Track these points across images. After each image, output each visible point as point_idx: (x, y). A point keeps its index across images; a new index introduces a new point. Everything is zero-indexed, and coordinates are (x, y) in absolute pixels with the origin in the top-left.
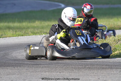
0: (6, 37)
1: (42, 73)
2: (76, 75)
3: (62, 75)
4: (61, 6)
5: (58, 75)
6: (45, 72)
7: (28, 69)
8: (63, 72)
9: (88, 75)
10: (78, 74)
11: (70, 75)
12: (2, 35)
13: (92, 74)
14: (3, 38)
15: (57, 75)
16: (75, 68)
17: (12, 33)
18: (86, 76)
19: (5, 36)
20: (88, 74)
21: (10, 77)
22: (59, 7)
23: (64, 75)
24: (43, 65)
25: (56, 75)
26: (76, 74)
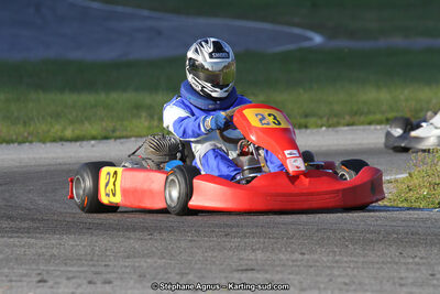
0: (127, 137)
1: (244, 255)
2: (356, 262)
3: (308, 260)
4: (310, 39)
5: (296, 261)
6: (254, 251)
7: (195, 238)
8: (312, 252)
9: (397, 263)
10: (361, 259)
11: (337, 262)
12: (114, 131)
13: (411, 260)
14: (116, 138)
15: (293, 261)
16: (351, 240)
17: (146, 124)
18: (389, 265)
19: (124, 134)
20: (397, 260)
21: (137, 264)
22: (306, 44)
23: (317, 261)
24: (245, 230)
25: (288, 260)
26: (355, 259)
